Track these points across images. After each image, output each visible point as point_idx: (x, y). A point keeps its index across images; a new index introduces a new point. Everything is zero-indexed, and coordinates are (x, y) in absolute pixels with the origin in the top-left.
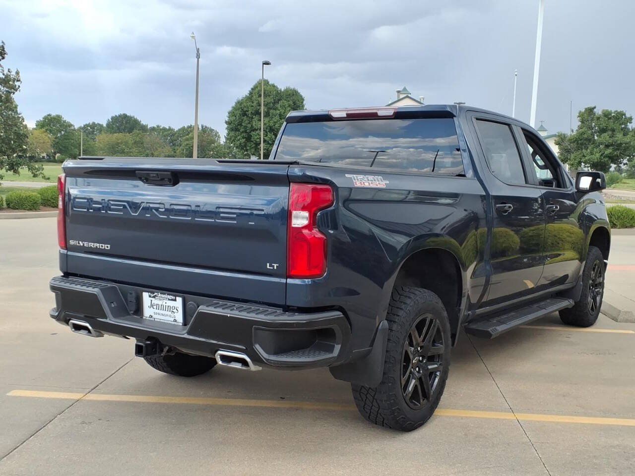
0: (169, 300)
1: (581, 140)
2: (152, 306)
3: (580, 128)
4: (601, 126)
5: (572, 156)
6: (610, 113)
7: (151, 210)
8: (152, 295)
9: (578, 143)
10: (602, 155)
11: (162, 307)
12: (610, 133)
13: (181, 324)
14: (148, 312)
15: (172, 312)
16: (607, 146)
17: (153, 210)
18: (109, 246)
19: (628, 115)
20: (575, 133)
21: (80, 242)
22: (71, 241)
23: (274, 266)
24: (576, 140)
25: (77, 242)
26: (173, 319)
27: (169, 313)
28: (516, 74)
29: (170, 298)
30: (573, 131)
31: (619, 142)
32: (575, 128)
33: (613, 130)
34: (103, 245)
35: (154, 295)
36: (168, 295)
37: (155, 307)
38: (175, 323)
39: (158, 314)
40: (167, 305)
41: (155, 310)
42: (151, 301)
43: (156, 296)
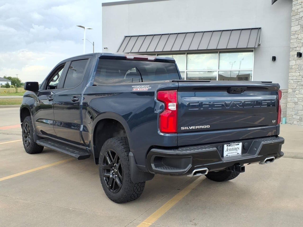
0: (236, 145)
2: (227, 150)
11: (232, 149)
13: (241, 154)
17: (237, 105)
18: (209, 126)
21: (190, 127)
22: (182, 128)
25: (187, 127)
26: (237, 153)
27: (235, 151)
29: (237, 144)
34: (206, 126)
35: (230, 144)
37: (229, 150)
38: (238, 155)
39: (230, 153)
40: (234, 148)
41: (229, 152)
42: (227, 148)
43: (231, 145)
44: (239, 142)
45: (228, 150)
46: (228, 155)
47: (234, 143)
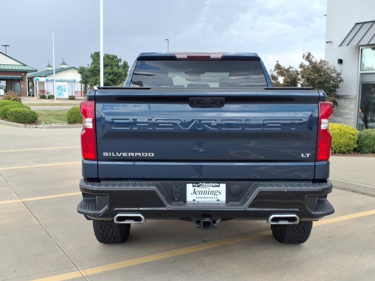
0: (213, 186)
1: (95, 71)
2: (195, 192)
3: (93, 64)
4: (106, 63)
5: (91, 80)
6: (110, 56)
7: (204, 125)
8: (196, 185)
9: (93, 73)
10: (107, 79)
11: (205, 193)
12: (110, 67)
13: (225, 202)
14: (190, 197)
15: (215, 194)
16: (110, 74)
17: (205, 125)
18: (153, 154)
19: (119, 58)
20: (90, 66)
22: (104, 153)
23: (307, 155)
24: (92, 71)
25: (113, 153)
26: (216, 200)
27: (212, 196)
28: (53, 30)
30: (88, 65)
31: (116, 72)
32: (90, 64)
33: (112, 66)
34: (146, 154)
35: (199, 184)
36: (212, 183)
38: (219, 202)
39: (201, 198)
40: (210, 190)
41: (198, 196)
42: (195, 189)
43: (201, 185)
44: (219, 183)
45: (197, 193)
46: (196, 200)
47: (208, 183)
